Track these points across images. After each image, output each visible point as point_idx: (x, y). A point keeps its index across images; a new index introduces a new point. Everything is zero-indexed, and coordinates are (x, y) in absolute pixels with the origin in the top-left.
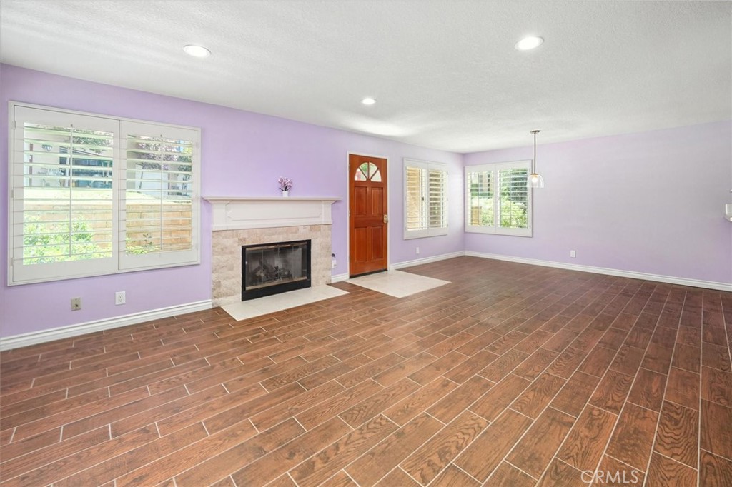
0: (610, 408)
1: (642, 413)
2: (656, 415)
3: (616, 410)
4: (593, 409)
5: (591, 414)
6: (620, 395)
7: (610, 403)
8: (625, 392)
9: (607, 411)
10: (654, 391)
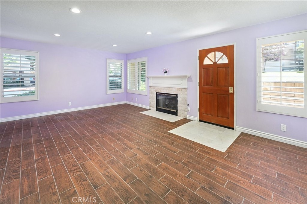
0: (39, 159)
1: (28, 165)
2: (22, 168)
3: (37, 160)
4: (44, 155)
5: (43, 154)
6: (39, 166)
7: (40, 161)
8: (38, 169)
9: (39, 158)
10: (26, 180)
